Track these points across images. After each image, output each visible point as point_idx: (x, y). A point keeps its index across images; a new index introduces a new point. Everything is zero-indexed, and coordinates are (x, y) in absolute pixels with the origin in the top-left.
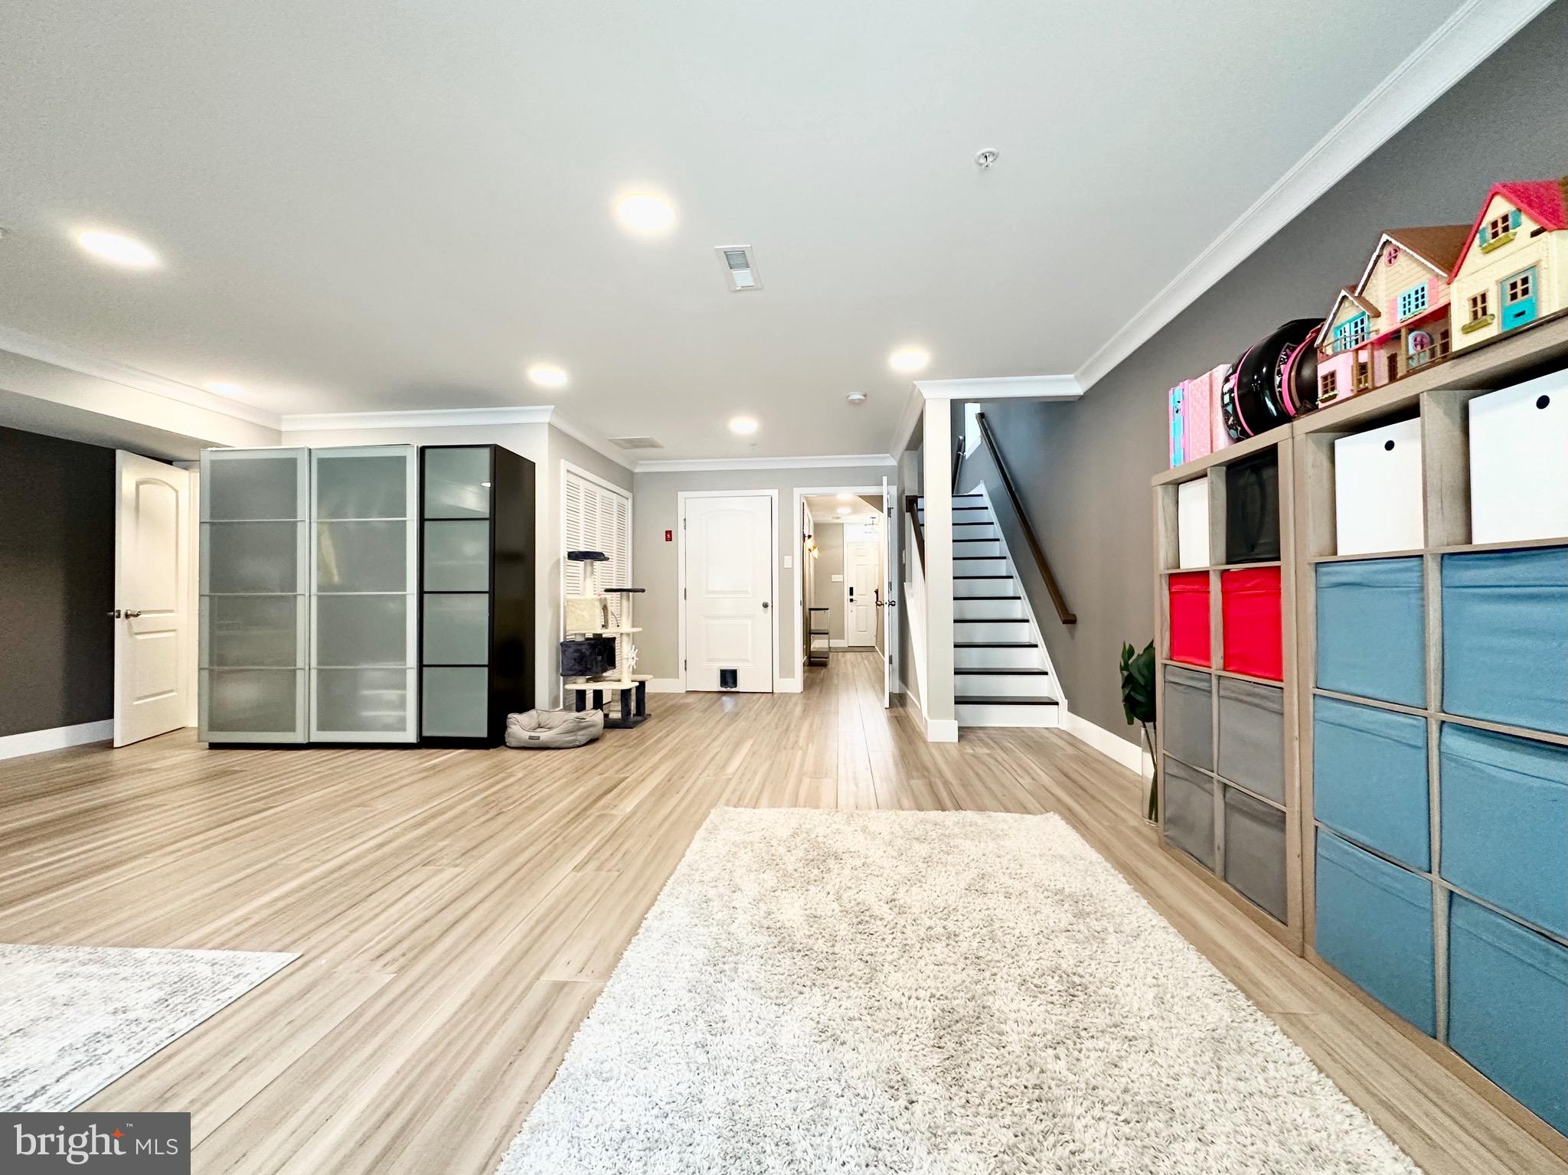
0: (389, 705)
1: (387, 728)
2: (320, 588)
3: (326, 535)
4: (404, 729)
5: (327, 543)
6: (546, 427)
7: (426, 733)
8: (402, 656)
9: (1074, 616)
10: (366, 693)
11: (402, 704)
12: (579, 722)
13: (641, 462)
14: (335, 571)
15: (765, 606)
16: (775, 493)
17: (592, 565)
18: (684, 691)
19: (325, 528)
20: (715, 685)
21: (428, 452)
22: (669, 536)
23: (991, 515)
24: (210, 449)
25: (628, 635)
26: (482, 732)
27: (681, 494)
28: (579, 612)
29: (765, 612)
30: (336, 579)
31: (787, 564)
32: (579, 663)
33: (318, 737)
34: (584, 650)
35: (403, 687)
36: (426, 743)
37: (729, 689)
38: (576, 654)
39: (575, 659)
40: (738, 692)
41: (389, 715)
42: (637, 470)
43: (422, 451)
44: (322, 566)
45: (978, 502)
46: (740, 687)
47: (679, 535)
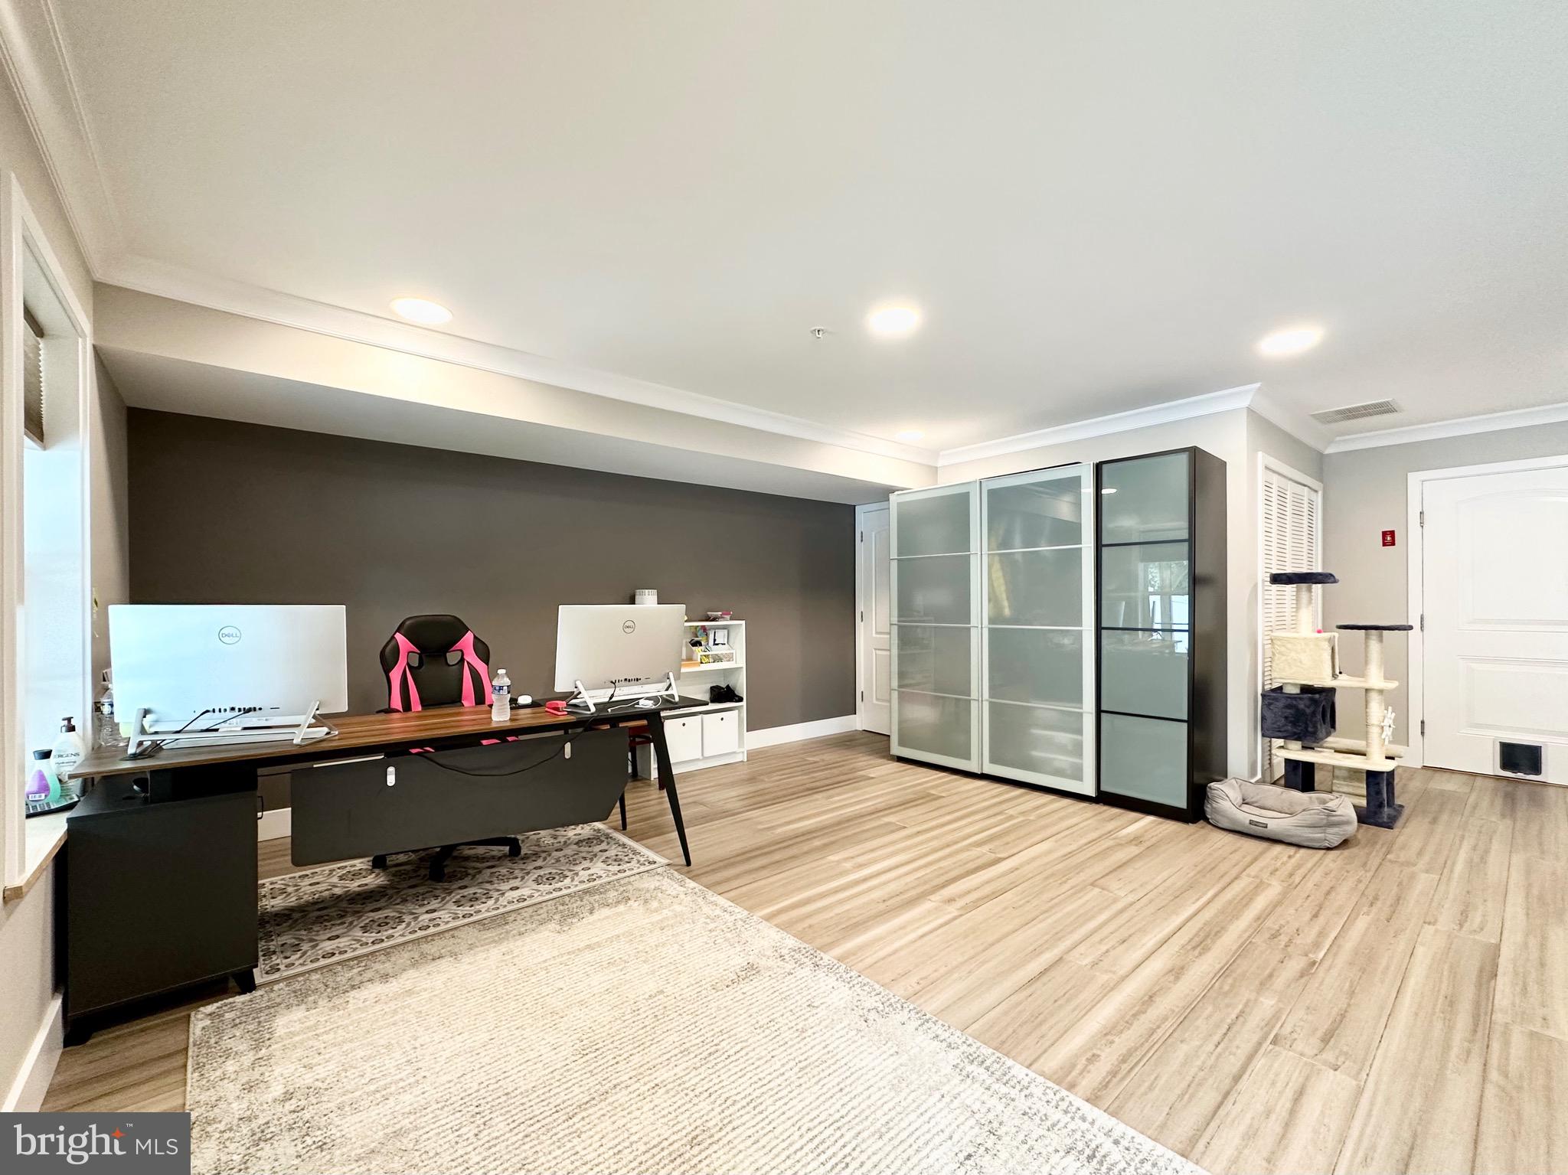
0: (1062, 749)
1: (1059, 773)
2: (991, 621)
3: (997, 566)
4: (1080, 779)
5: (998, 574)
6: (1244, 417)
7: (1104, 788)
8: (1079, 699)
10: (1037, 732)
11: (1078, 749)
12: (1328, 816)
13: (1338, 438)
14: (1006, 604)
17: (1310, 590)
18: (1419, 766)
19: (997, 559)
21: (1105, 468)
22: (1389, 538)
24: (896, 493)
25: (1381, 692)
26: (1181, 802)
27: (1414, 478)
28: (1293, 654)
30: (1007, 612)
32: (1294, 724)
33: (990, 769)
34: (1302, 706)
35: (1080, 732)
36: (1104, 798)
37: (1521, 776)
38: (1289, 711)
39: (1286, 718)
40: (1544, 783)
41: (1063, 760)
42: (1329, 451)
43: (1098, 468)
44: (993, 598)
46: (1548, 776)
47: (1412, 538)
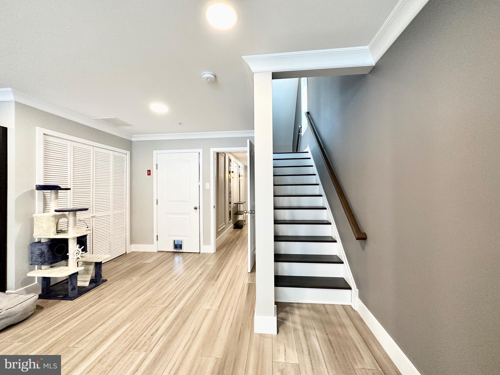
9: (365, 234)
13: (134, 135)
15: (196, 208)
16: (201, 151)
17: (57, 193)
18: (156, 251)
20: (172, 249)
22: (149, 173)
23: (311, 162)
27: (155, 152)
28: (40, 224)
29: (196, 212)
31: (207, 187)
32: (41, 257)
34: (43, 249)
37: (178, 251)
38: (39, 252)
39: (38, 255)
40: (183, 252)
42: (133, 140)
45: (305, 156)
46: (184, 249)
47: (154, 172)
